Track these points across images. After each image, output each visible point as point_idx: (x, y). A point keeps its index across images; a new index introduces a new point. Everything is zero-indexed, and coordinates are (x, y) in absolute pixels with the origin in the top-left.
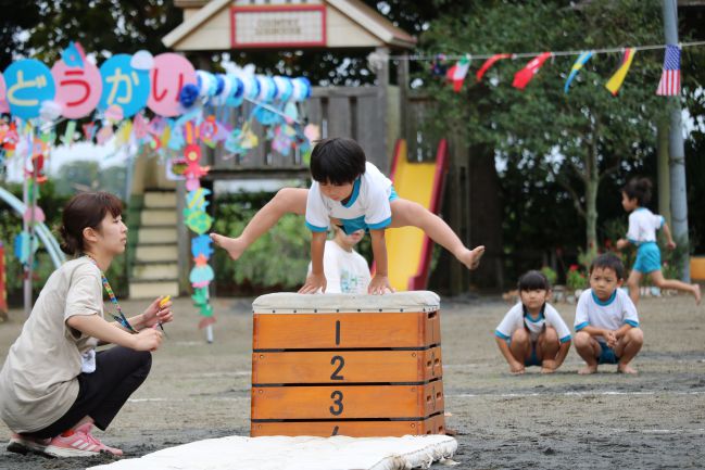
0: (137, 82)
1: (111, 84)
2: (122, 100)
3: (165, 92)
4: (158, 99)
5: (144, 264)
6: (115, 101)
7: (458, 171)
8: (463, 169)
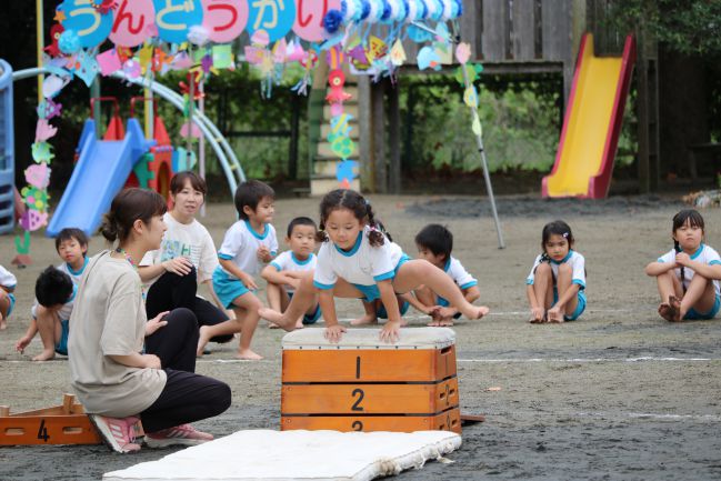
0: (282, 7)
1: (258, 9)
2: (266, 25)
3: (310, 17)
4: (303, 24)
5: (325, 160)
6: (261, 27)
7: (646, 66)
8: (651, 62)
